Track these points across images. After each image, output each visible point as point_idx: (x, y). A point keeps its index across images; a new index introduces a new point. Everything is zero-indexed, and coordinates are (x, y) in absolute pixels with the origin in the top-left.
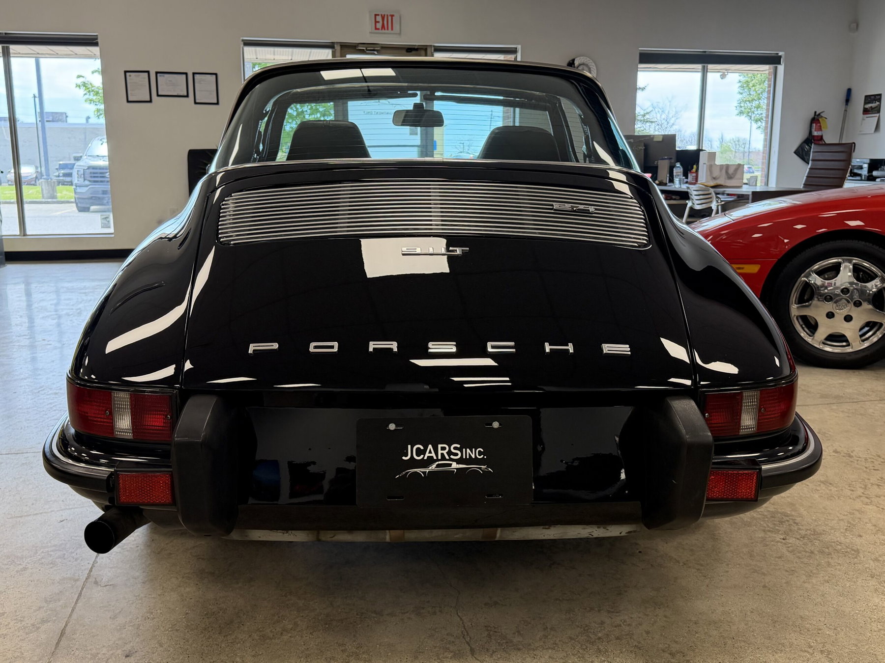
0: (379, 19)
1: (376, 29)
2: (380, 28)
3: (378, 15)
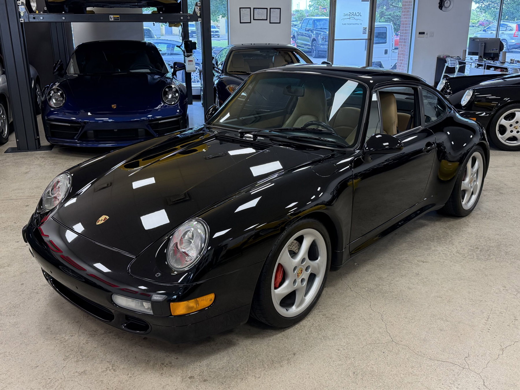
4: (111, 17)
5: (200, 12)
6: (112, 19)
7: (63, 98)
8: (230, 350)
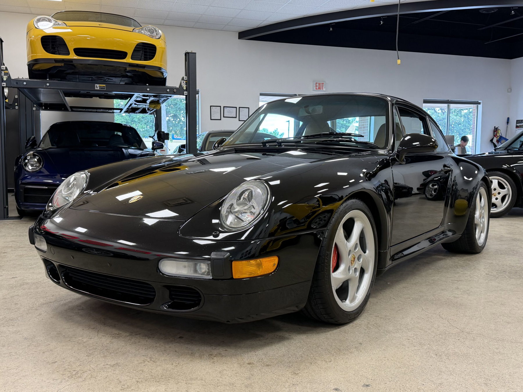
0: (318, 85)
1: (316, 89)
2: (318, 89)
3: (317, 83)
4: (96, 86)
5: (186, 86)
6: (98, 88)
7: (40, 164)
8: (286, 343)
